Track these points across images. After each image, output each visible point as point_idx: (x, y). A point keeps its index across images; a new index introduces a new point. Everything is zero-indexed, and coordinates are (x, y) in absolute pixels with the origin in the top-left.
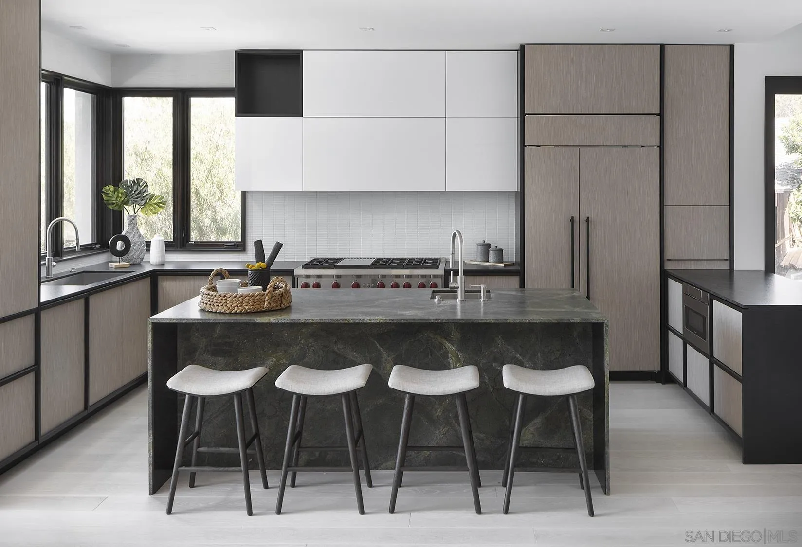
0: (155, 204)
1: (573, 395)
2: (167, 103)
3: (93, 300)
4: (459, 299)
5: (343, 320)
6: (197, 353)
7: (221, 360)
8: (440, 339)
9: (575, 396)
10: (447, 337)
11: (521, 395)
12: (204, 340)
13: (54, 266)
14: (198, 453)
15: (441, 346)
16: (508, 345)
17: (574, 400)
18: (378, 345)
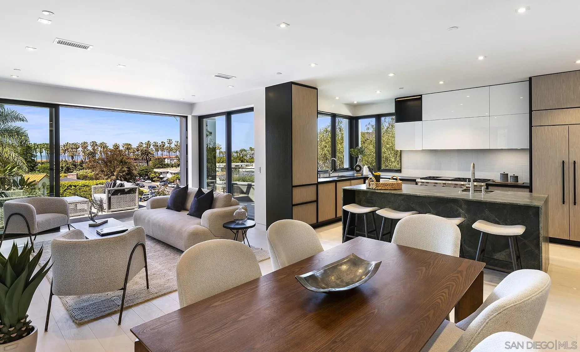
0: (368, 155)
1: (510, 236)
2: (374, 120)
3: (338, 183)
4: (471, 192)
5: (408, 194)
6: (362, 202)
7: (369, 205)
8: (457, 207)
9: (512, 237)
10: (460, 207)
11: (482, 233)
12: (364, 198)
13: (331, 173)
14: (356, 233)
15: (457, 210)
16: (492, 214)
17: (511, 239)
18: (429, 207)
